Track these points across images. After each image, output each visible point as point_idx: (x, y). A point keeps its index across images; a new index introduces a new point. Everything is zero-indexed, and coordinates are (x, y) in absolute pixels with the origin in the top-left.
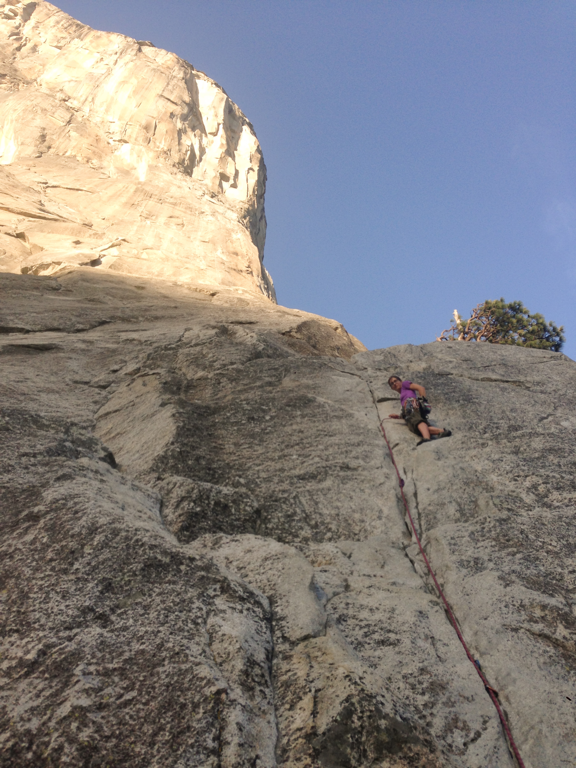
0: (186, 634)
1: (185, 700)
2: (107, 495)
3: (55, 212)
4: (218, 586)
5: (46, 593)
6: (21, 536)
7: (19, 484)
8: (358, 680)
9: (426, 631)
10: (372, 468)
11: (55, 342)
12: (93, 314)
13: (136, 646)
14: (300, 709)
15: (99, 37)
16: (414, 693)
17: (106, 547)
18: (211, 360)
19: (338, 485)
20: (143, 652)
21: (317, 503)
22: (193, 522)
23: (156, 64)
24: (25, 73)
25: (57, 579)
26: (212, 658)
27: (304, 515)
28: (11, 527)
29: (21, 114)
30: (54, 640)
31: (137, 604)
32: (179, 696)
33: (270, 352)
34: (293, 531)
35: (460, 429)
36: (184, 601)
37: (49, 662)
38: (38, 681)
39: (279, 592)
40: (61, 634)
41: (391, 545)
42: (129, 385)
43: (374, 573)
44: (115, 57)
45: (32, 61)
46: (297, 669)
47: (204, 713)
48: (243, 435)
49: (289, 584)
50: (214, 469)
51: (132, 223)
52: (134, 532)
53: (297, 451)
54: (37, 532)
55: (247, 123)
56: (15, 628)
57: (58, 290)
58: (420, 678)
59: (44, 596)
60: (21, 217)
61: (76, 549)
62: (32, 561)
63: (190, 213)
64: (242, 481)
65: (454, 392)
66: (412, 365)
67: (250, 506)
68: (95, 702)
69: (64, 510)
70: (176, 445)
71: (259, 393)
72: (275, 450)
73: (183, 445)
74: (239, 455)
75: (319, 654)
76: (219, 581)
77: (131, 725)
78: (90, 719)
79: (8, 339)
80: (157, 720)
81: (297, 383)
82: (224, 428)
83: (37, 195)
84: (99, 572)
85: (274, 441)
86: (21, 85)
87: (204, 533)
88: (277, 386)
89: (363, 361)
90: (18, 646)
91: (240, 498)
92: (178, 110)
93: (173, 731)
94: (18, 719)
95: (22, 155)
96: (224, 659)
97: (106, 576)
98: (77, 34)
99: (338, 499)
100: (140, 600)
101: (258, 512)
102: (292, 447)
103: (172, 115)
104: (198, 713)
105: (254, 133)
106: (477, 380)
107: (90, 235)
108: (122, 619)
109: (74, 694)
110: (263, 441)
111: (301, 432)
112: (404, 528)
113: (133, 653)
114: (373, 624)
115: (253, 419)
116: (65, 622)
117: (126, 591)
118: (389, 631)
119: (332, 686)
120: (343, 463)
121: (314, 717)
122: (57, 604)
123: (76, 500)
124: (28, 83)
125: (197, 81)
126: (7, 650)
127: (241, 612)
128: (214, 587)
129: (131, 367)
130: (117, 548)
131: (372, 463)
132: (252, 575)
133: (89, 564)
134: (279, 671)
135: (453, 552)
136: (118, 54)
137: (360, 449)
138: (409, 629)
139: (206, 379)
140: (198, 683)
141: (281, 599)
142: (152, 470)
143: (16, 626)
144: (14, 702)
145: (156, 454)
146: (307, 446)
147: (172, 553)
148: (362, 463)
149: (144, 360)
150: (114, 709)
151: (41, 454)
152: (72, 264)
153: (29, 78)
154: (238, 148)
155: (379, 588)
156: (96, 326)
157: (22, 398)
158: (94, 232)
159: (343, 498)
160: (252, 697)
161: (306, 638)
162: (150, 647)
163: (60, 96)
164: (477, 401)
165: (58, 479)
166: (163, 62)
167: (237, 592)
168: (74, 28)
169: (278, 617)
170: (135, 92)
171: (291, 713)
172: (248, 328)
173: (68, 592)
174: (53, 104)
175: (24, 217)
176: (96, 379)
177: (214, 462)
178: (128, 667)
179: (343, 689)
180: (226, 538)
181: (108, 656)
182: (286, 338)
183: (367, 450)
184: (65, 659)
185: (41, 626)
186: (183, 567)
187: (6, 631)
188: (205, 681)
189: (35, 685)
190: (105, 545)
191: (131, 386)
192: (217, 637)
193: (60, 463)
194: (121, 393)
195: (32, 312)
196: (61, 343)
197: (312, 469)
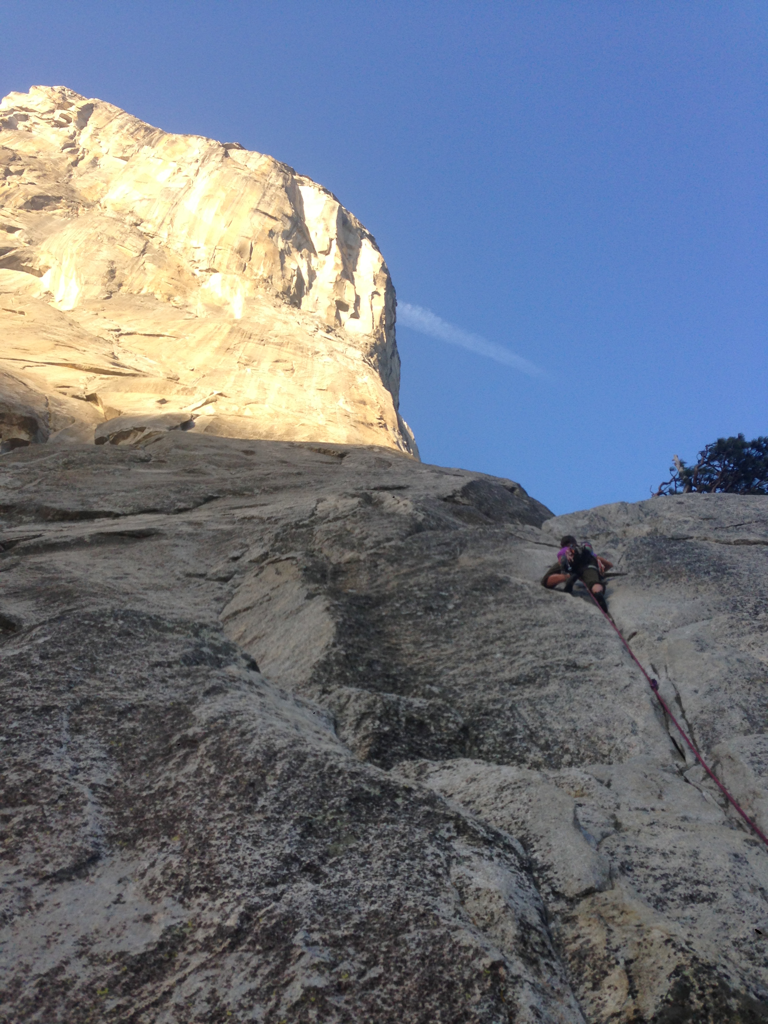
0: (427, 888)
1: (452, 976)
2: (273, 712)
3: (132, 365)
4: (451, 825)
5: (231, 838)
6: (179, 766)
7: (161, 701)
8: (684, 945)
9: (751, 880)
10: (609, 665)
11: (154, 526)
12: (196, 488)
13: (366, 907)
14: (609, 987)
15: (174, 142)
16: (754, 964)
17: (293, 777)
18: (360, 536)
19: (568, 690)
20: (376, 914)
21: (543, 716)
22: (384, 745)
23: (248, 171)
24: (84, 194)
25: (241, 820)
26: (471, 920)
27: (528, 732)
28: (163, 755)
29: (83, 246)
30: (257, 899)
31: (351, 850)
32: (441, 972)
33: (433, 523)
34: (517, 754)
35: (719, 609)
36: (413, 845)
37: (256, 929)
38: (249, 955)
39: (533, 833)
40: (264, 892)
41: (660, 767)
42: (257, 575)
43: (652, 805)
44: (196, 166)
45: (92, 178)
46: (589, 934)
47: (483, 994)
48: (423, 631)
49: (544, 820)
50: (394, 677)
51: (228, 372)
52: (324, 757)
53: (500, 647)
54: (198, 760)
55: (367, 236)
56: (201, 886)
57: (147, 461)
58: (759, 943)
59: (229, 842)
60: (91, 375)
61: (255, 780)
62: (203, 798)
63: (300, 354)
64: (435, 689)
65: (699, 561)
66: (631, 529)
67: (453, 722)
68: (332, 982)
69: (227, 732)
70: (339, 647)
71: (433, 576)
72: (470, 648)
73: (348, 646)
74: (423, 657)
75: (615, 913)
76: (451, 818)
77: (386, 1012)
78: (331, 1005)
79: (96, 527)
80: (420, 1005)
81: (478, 561)
82: (395, 624)
83: (108, 345)
84: (293, 809)
85: (466, 636)
86: (81, 208)
87: (401, 761)
88: (453, 565)
89: (561, 527)
90: (211, 909)
91: (439, 712)
92: (278, 226)
93: (446, 1018)
94: (236, 1007)
95: (87, 297)
96: (487, 921)
97: (304, 814)
98: (147, 139)
99: (570, 709)
100: (353, 845)
101: (464, 729)
102: (492, 642)
103: (271, 233)
104: (474, 994)
105: (377, 248)
106: (729, 543)
107: (178, 391)
108: (337, 870)
109: (301, 971)
110: (451, 637)
111: (499, 622)
112: (671, 746)
113: (363, 915)
114: (672, 873)
115: (431, 609)
116: (265, 875)
117: (334, 833)
118: (698, 883)
119: (649, 955)
120: (568, 660)
121: (634, 997)
122: (248, 852)
123: (239, 718)
124: (89, 206)
125: (301, 188)
126: (199, 915)
127: (491, 859)
128: (447, 825)
129: (256, 552)
130: (308, 777)
131: (608, 659)
132: (487, 811)
133: (277, 799)
134: (563, 938)
135: (760, 773)
136: (200, 162)
137: (587, 642)
138: (725, 879)
139: (358, 561)
140: (462, 954)
141: (537, 841)
142: (313, 681)
143: (202, 883)
144: (225, 984)
145: (314, 660)
146: (513, 640)
147: (380, 782)
148: (594, 659)
149: (272, 542)
150: (358, 991)
151: (176, 662)
152: (158, 429)
153: (90, 199)
154: (357, 267)
155: (665, 826)
156: (201, 504)
157: (125, 598)
158: (182, 387)
159: (577, 707)
160: (538, 973)
161: (589, 892)
162: (384, 906)
163: (130, 219)
164: (735, 571)
165: (207, 693)
166: (257, 168)
167: (478, 832)
168: (142, 133)
169: (539, 866)
170: (224, 208)
171: (597, 993)
172: (399, 494)
173: (259, 837)
174: (122, 230)
175: (94, 374)
176: (214, 570)
177: (392, 667)
178: (362, 934)
179: (666, 959)
180: (433, 766)
181: (332, 920)
182: (449, 505)
183: (597, 641)
184: (277, 924)
185: (236, 881)
186: (399, 801)
187: (191, 891)
188: (471, 952)
189: (246, 960)
190: (291, 774)
191: (260, 576)
192: (469, 891)
193: (204, 672)
194: (249, 586)
195: (119, 491)
196: (162, 528)
197: (527, 670)
